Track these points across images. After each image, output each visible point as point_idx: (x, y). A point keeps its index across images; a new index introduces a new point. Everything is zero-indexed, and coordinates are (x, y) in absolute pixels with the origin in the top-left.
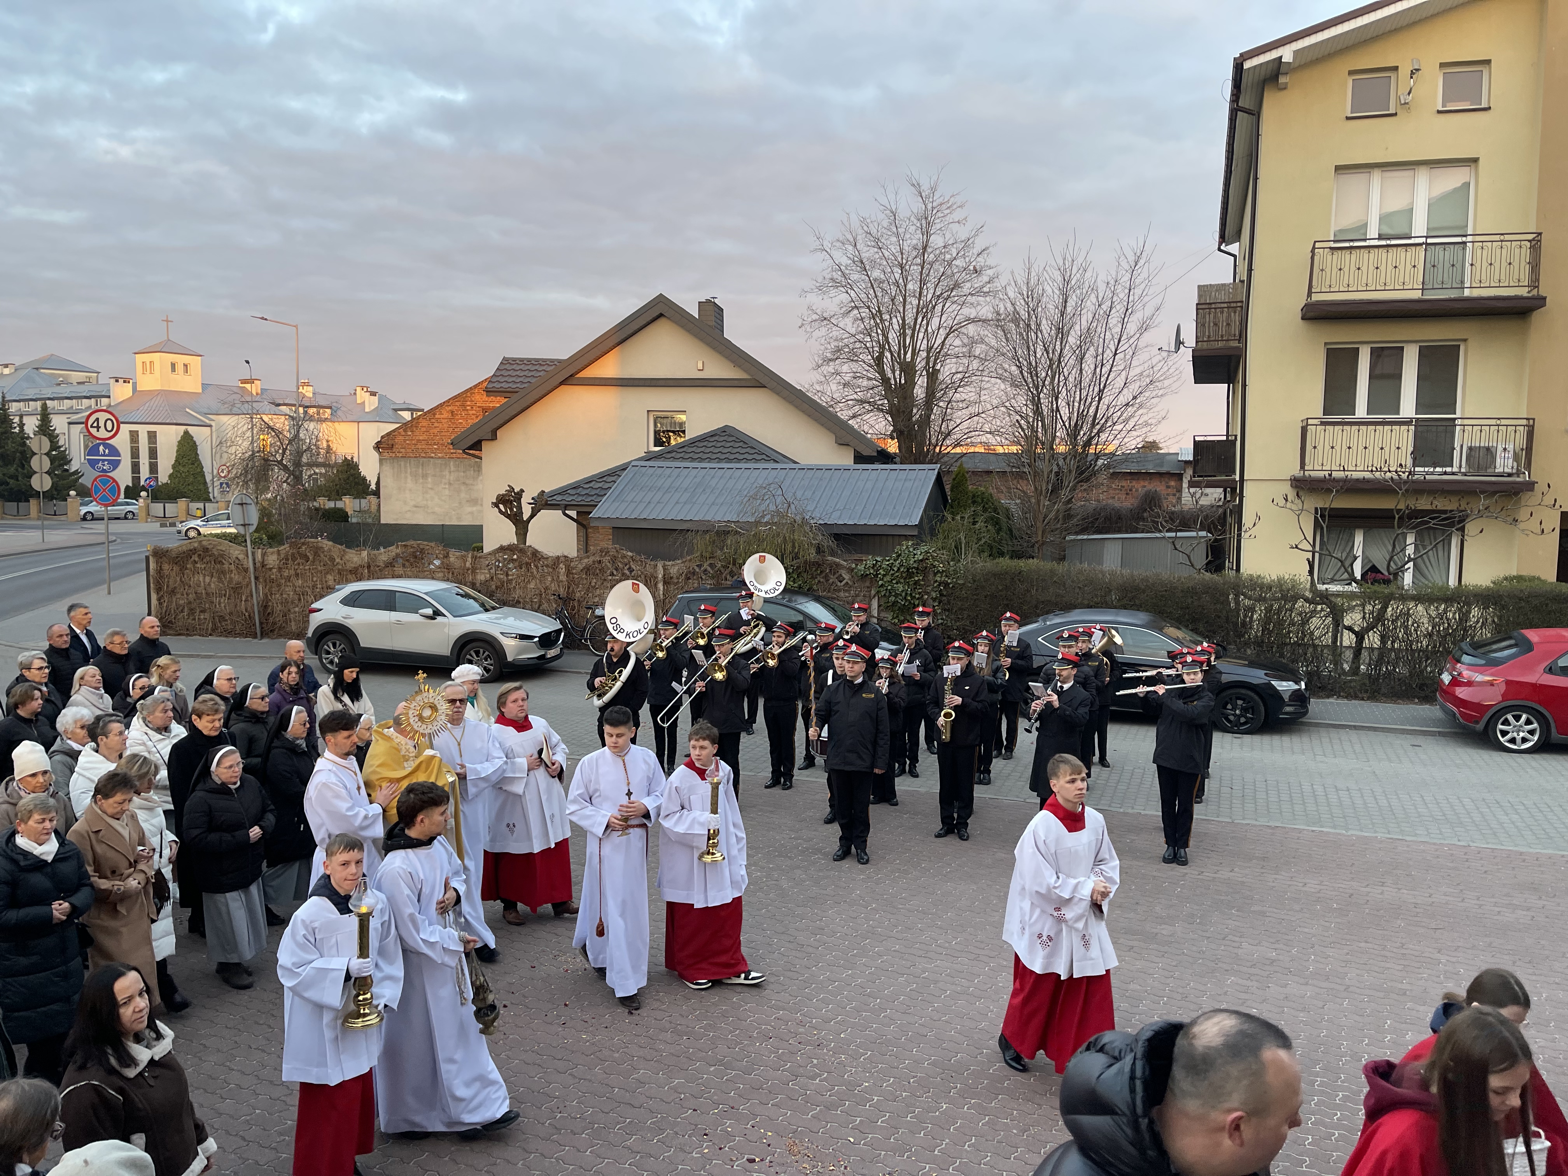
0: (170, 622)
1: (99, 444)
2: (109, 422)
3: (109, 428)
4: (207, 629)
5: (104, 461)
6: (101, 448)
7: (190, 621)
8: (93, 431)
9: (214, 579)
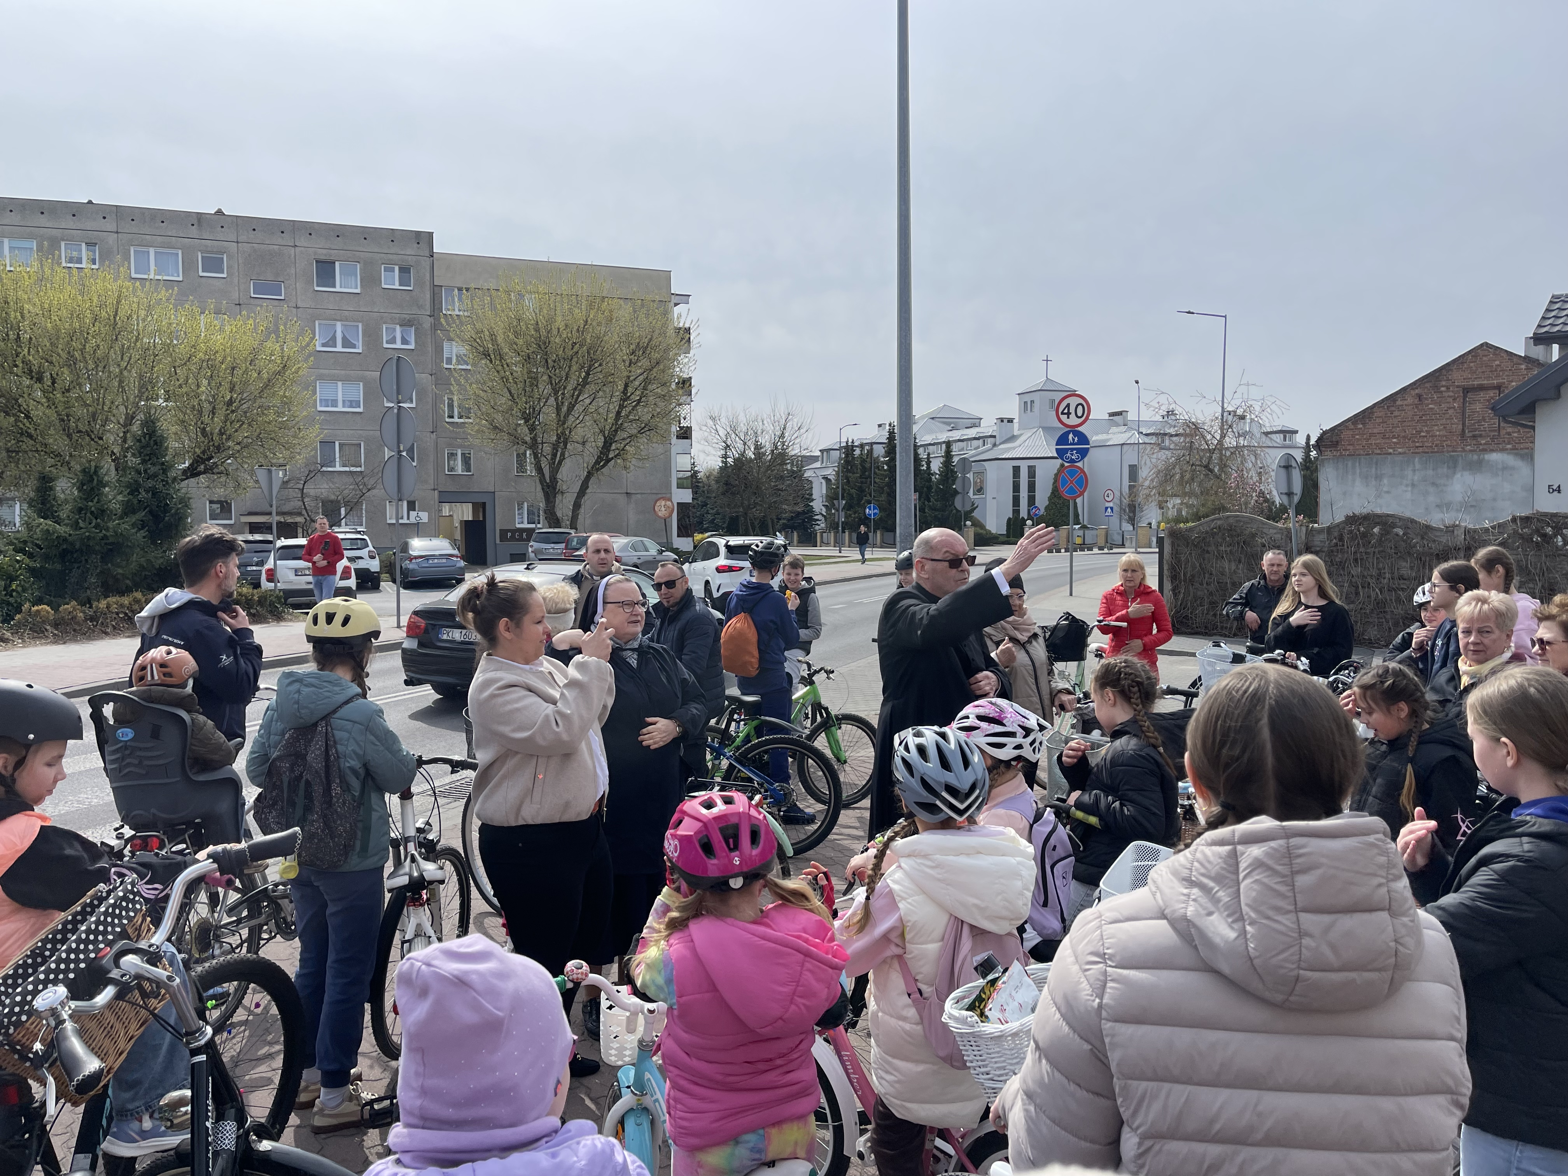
0: (1186, 617)
1: (1068, 433)
2: (1080, 407)
3: (1080, 413)
4: (1231, 628)
5: (1072, 450)
6: (1071, 436)
7: (1210, 617)
8: (1064, 418)
9: (1241, 566)
